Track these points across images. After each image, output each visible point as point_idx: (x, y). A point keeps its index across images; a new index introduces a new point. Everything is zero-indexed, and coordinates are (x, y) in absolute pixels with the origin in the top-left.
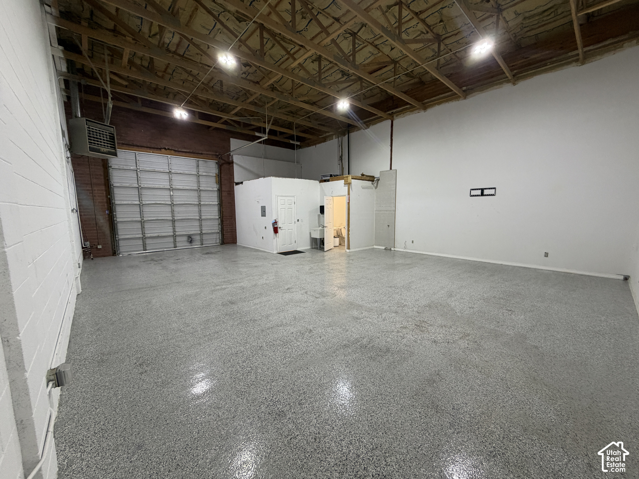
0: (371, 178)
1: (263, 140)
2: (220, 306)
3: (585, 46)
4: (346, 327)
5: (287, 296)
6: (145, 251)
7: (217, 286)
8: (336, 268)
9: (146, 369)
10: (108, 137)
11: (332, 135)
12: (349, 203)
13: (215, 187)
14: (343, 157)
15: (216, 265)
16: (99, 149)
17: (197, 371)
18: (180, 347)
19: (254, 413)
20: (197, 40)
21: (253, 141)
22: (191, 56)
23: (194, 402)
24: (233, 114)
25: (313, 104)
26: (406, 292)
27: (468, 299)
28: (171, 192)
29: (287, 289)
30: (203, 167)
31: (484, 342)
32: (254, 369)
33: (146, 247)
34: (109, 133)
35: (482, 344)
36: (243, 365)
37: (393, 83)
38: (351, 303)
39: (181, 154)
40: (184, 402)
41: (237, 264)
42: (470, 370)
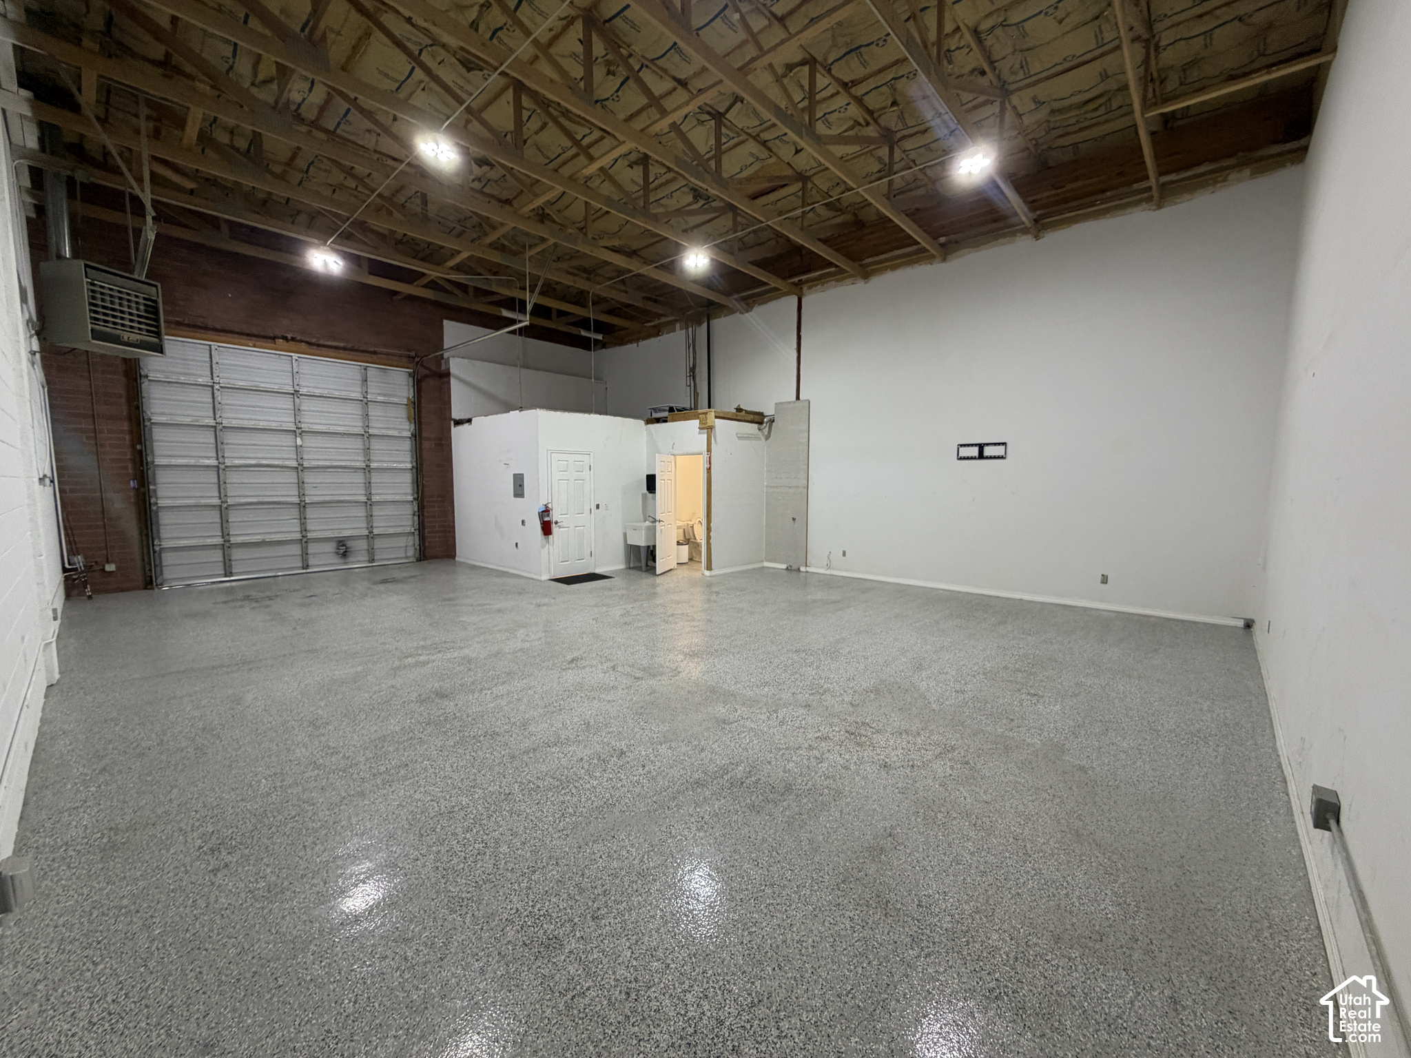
0: (756, 417)
1: (520, 329)
2: (412, 705)
3: (1162, 174)
4: (700, 741)
5: (571, 677)
6: (230, 576)
7: (407, 657)
8: (680, 612)
9: (229, 858)
10: (142, 307)
11: (673, 322)
12: (709, 469)
13: (406, 429)
14: (697, 370)
15: (404, 609)
16: (119, 337)
17: (354, 858)
18: (313, 804)
19: (490, 946)
20: (366, 102)
21: (497, 329)
22: (352, 134)
23: (345, 930)
24: (451, 268)
25: (632, 254)
26: (830, 661)
27: (954, 673)
28: (298, 439)
29: (572, 661)
30: (378, 382)
31: (982, 762)
32: (492, 845)
33: (230, 566)
34: (145, 299)
35: (979, 766)
36: (465, 838)
37: (800, 219)
38: (713, 690)
39: (324, 351)
40: (321, 931)
41: (456, 605)
42: (954, 823)
